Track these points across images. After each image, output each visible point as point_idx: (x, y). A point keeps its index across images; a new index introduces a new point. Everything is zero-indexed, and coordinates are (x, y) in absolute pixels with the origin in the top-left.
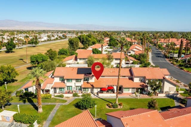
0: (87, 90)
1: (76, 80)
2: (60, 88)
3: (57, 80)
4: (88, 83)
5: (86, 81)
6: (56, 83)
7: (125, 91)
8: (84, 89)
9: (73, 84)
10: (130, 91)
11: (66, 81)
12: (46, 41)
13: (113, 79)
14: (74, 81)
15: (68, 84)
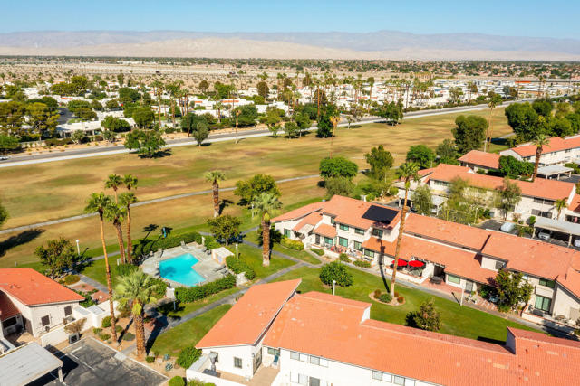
0: (371, 254)
1: (356, 229)
2: (327, 238)
3: (326, 220)
4: (379, 240)
5: (377, 237)
6: (324, 226)
7: (449, 281)
8: (367, 252)
9: (350, 235)
10: (463, 285)
11: (338, 226)
12: (439, 108)
13: (436, 247)
14: (352, 231)
15: (341, 233)
